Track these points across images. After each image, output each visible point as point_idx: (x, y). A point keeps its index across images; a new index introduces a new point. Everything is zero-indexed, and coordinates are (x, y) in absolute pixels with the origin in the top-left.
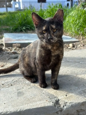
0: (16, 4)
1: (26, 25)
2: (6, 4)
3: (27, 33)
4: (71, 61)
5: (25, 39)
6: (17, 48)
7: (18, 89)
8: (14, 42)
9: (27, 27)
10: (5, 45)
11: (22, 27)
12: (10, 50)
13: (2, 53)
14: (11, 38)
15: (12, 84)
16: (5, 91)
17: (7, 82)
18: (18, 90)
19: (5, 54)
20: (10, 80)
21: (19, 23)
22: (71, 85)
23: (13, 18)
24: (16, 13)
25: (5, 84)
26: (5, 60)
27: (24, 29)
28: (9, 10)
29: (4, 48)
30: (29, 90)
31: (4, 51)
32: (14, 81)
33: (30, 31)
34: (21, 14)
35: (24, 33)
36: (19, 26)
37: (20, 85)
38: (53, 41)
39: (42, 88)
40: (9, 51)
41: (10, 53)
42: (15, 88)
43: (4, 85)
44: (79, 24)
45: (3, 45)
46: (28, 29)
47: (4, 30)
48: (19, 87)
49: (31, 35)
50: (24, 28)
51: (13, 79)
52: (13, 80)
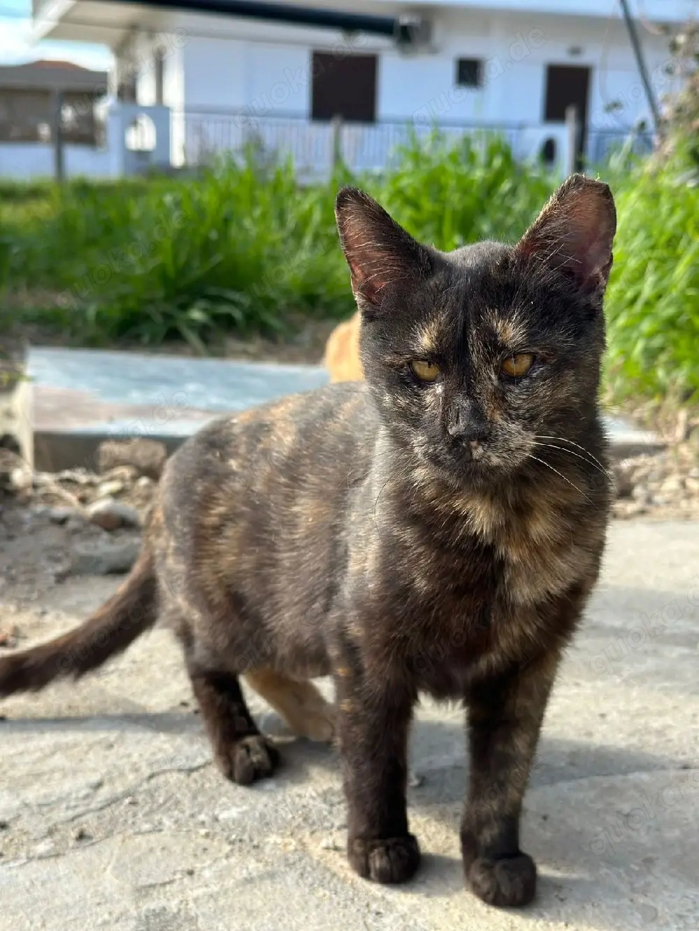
0: (135, 123)
1: (212, 291)
2: (58, 116)
3: (220, 354)
4: (618, 623)
5: (201, 404)
6: (135, 478)
7: (144, 881)
8: (113, 428)
9: (224, 309)
10: (37, 453)
11: (185, 307)
12: (71, 497)
13: (8, 515)
14: (85, 389)
15: (90, 823)
16: (21, 899)
17: (45, 806)
18: (143, 891)
19: (33, 531)
20: (67, 785)
21: (161, 274)
22: (649, 861)
23: (108, 229)
24: (137, 192)
25: (20, 825)
26: (31, 581)
27: (192, 324)
28: (80, 163)
29: (21, 475)
30: (246, 898)
31: (20, 498)
32: (105, 792)
33: (243, 336)
34: (178, 204)
35: (196, 354)
36: (160, 293)
37: (165, 837)
38: (495, 461)
39: (376, 889)
40: (68, 505)
41: (72, 524)
42: (120, 869)
43: (15, 828)
44: (663, 303)
45: (16, 448)
46: (227, 324)
47: (27, 320)
48: (152, 859)
49: (253, 375)
50: (197, 315)
51: (95, 778)
52: (99, 785)
